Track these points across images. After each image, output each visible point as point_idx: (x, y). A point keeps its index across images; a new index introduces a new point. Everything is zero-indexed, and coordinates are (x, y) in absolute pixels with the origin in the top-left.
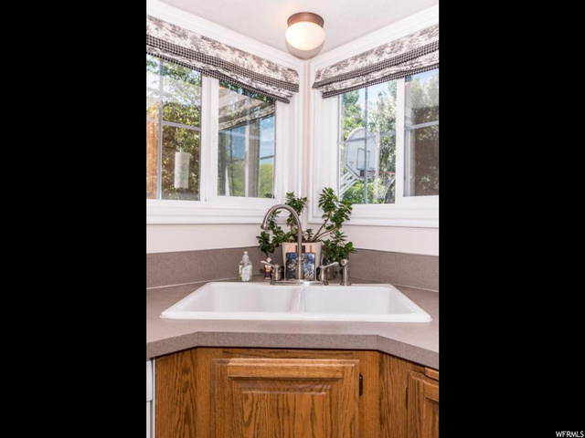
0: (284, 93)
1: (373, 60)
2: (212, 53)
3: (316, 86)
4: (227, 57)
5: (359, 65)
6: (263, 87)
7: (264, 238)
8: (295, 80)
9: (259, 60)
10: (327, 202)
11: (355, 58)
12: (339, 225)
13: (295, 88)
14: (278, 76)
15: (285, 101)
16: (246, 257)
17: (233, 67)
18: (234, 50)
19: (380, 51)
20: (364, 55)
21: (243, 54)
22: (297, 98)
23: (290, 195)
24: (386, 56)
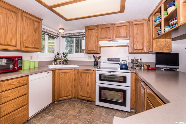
0: (57, 37)
1: (71, 35)
2: (48, 32)
3: (62, 36)
4: (50, 32)
5: (69, 35)
6: (54, 36)
7: (55, 59)
8: (58, 35)
9: (54, 32)
10: (63, 54)
11: (68, 34)
12: (66, 57)
13: (58, 36)
14: (56, 35)
15: (57, 38)
16: (53, 62)
17: (51, 34)
18: (51, 31)
19: (72, 34)
20: (69, 34)
21: (52, 32)
22: (59, 38)
23: (58, 53)
24: (72, 35)
